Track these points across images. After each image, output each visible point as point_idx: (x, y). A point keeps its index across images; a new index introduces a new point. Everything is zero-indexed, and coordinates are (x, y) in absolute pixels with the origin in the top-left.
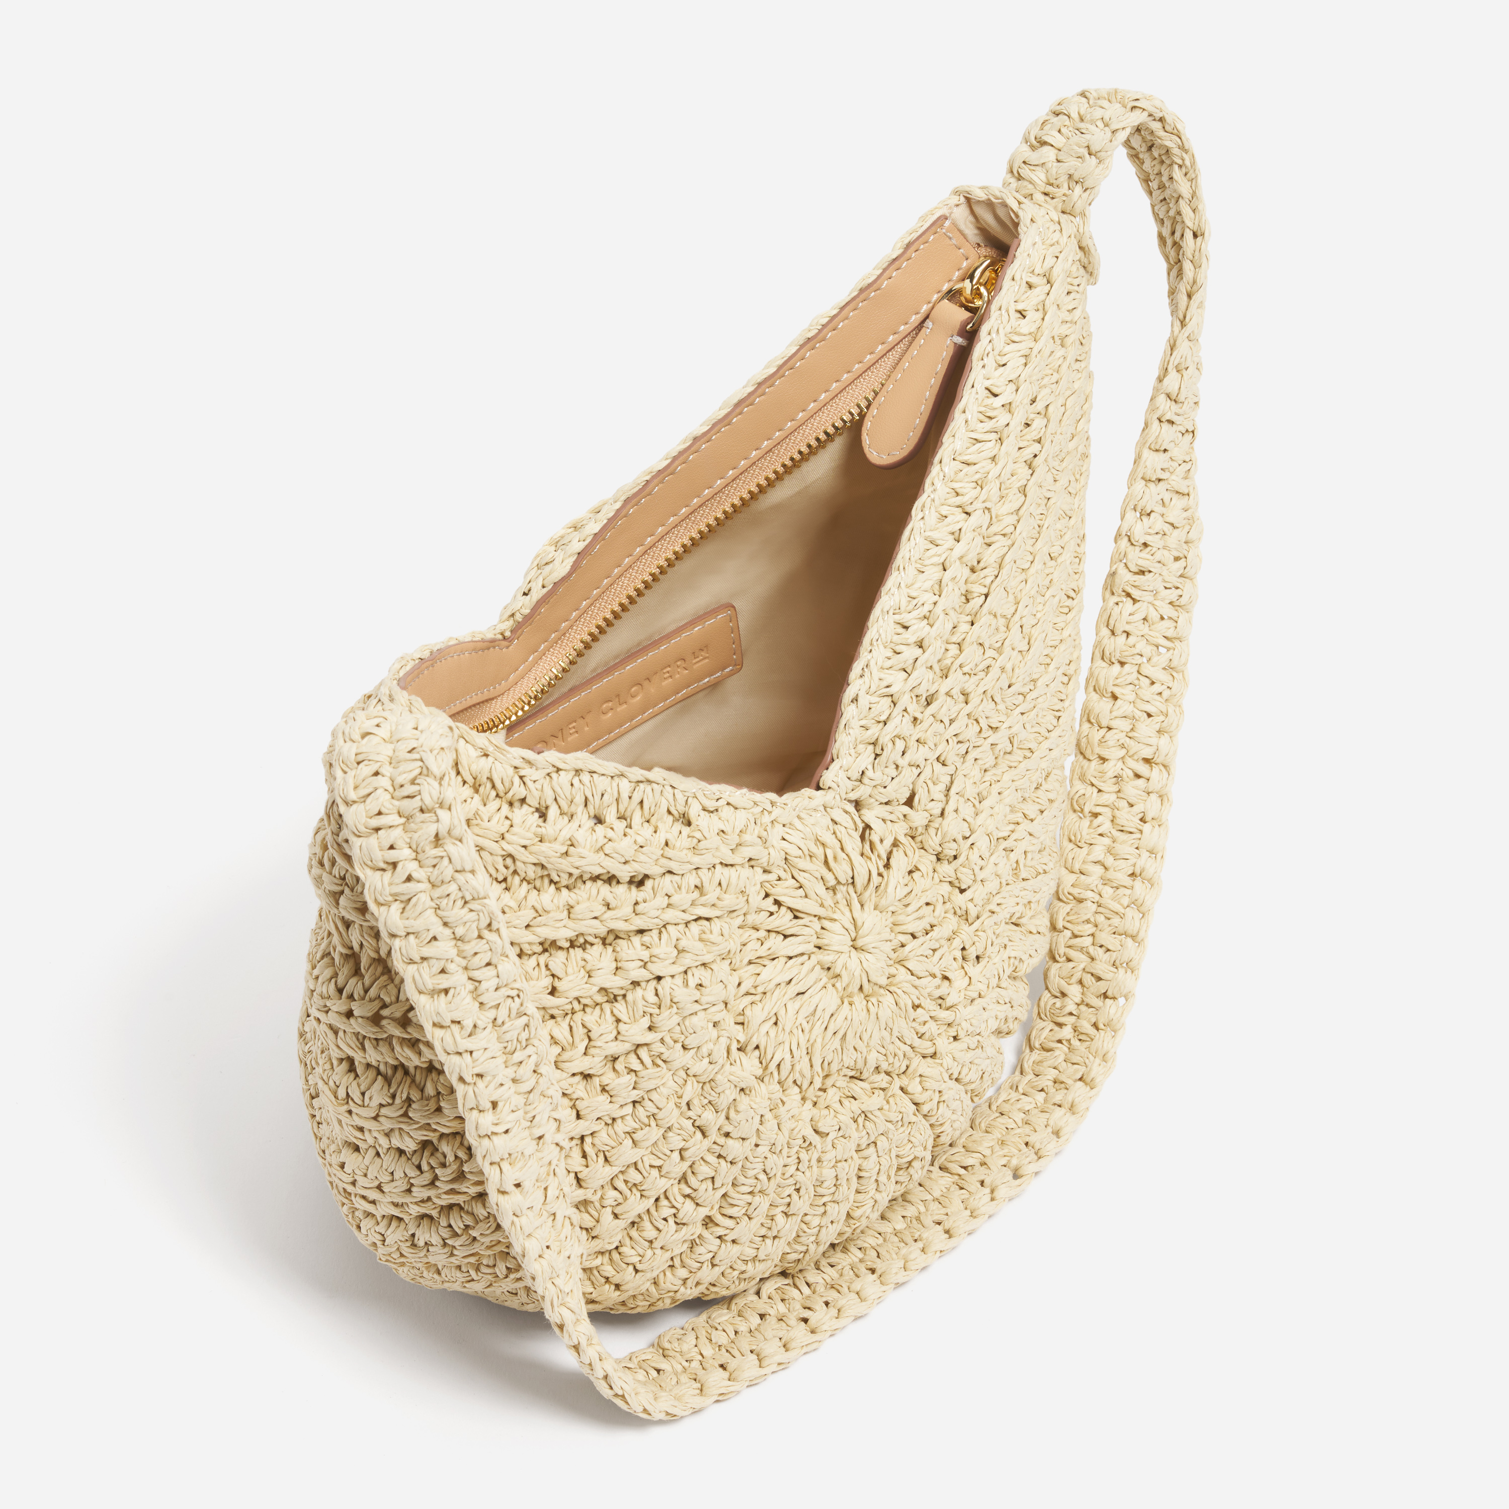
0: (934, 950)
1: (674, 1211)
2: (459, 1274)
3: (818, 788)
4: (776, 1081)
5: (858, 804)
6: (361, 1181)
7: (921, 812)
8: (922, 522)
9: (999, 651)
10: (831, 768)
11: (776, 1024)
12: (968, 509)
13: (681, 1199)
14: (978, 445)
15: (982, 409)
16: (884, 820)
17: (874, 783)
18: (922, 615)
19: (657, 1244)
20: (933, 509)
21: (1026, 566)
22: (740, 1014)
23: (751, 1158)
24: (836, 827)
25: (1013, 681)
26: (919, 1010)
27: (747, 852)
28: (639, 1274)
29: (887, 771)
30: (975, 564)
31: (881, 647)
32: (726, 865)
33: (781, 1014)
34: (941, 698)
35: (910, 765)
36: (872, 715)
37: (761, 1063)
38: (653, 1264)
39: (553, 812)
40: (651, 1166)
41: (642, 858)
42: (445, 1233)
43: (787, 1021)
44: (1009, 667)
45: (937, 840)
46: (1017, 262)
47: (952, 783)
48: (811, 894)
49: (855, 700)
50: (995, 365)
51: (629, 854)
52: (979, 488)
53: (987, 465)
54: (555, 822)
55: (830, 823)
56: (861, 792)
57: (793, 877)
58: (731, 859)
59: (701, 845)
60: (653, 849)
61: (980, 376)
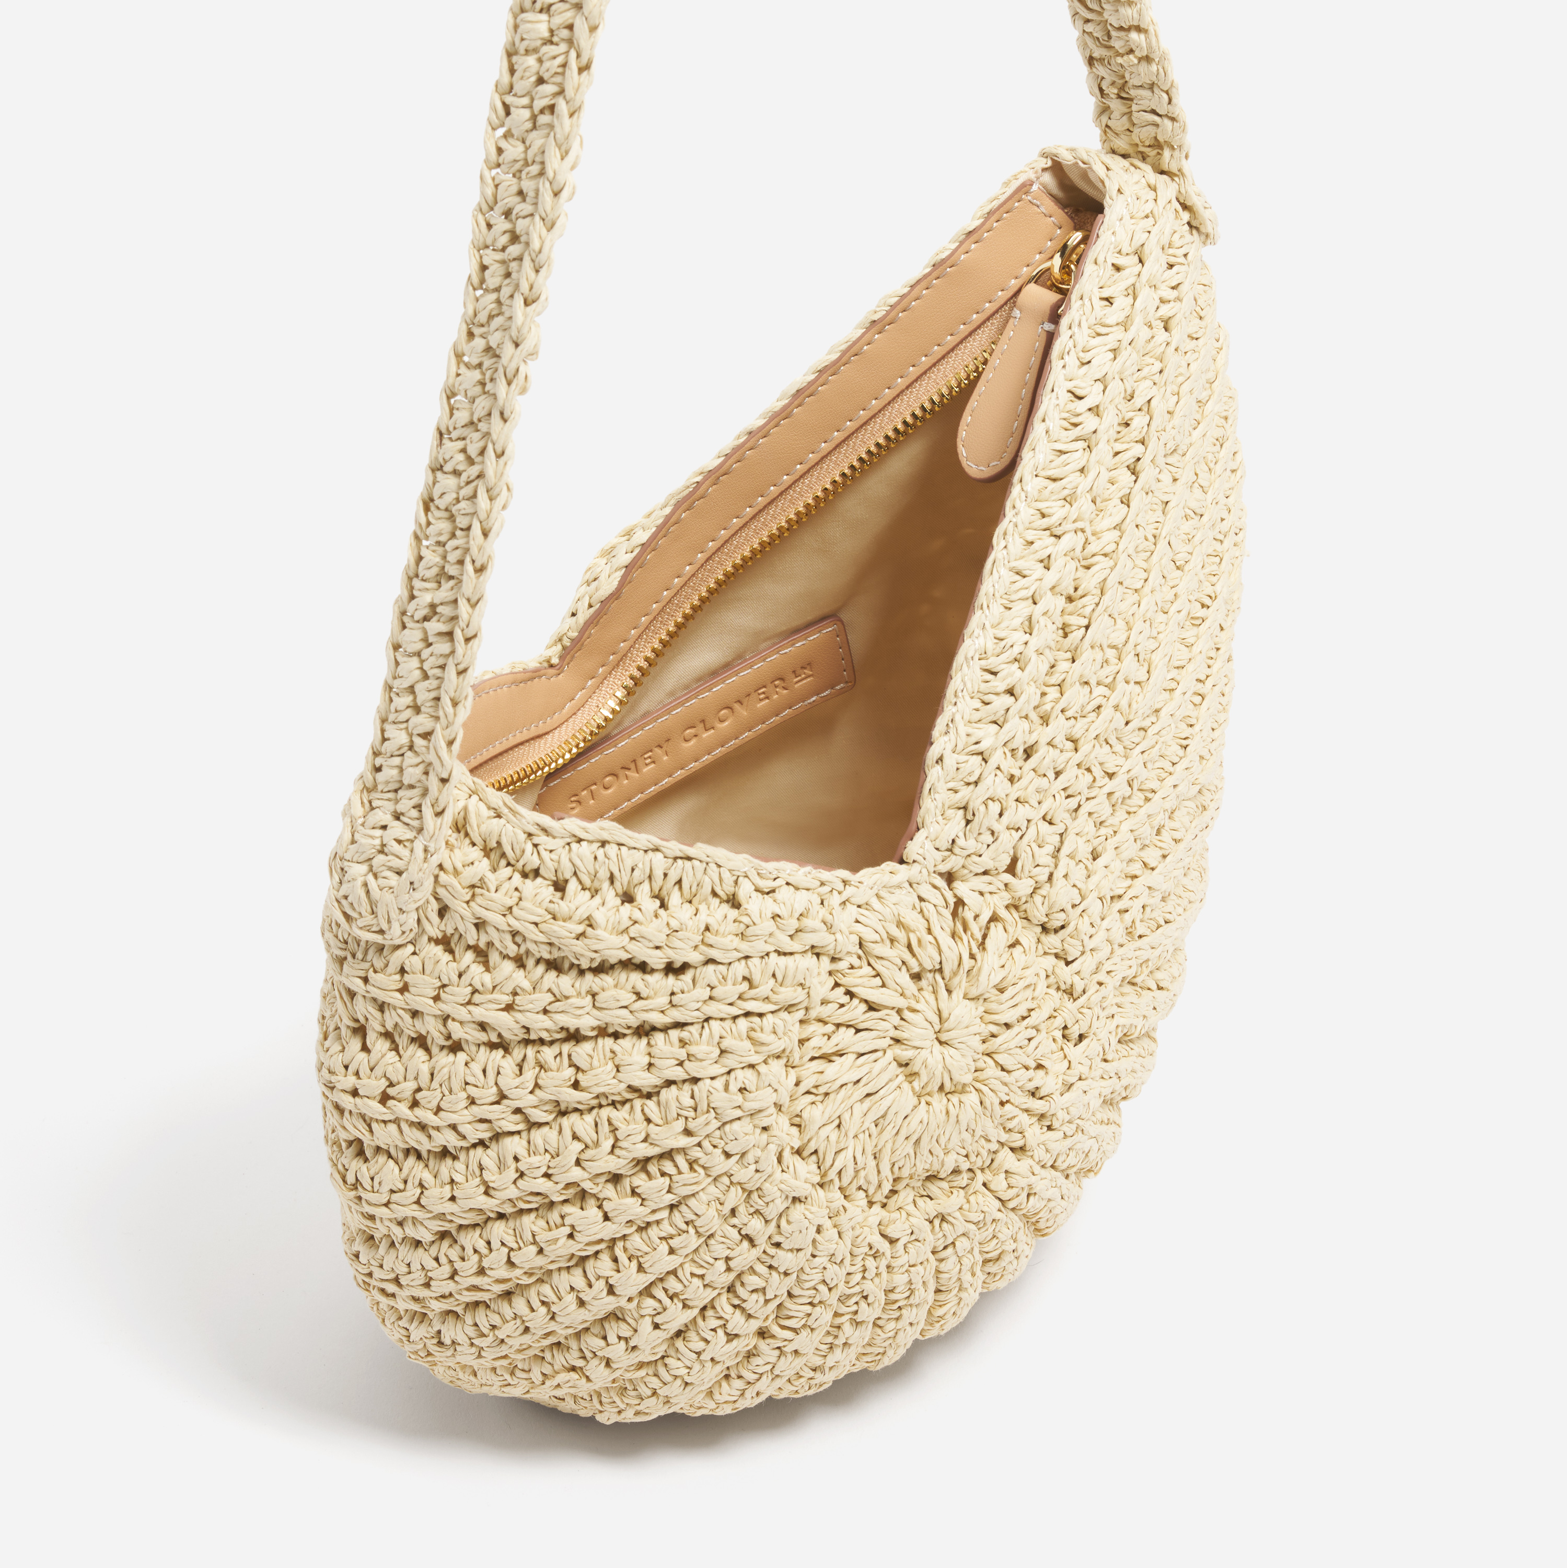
0: (1030, 1040)
1: (721, 1322)
2: (494, 1377)
3: (902, 862)
4: (837, 1187)
5: (950, 878)
6: (378, 1273)
7: (1024, 880)
8: (1005, 552)
9: (1110, 686)
10: (915, 839)
11: (839, 1126)
12: (1058, 531)
13: (729, 1309)
14: (1064, 457)
15: (1066, 415)
16: (981, 894)
17: (966, 853)
18: (1012, 658)
19: (705, 1357)
20: (1016, 536)
21: (1138, 586)
22: (797, 1116)
23: (807, 1270)
24: (923, 904)
25: (1131, 718)
26: (1008, 1106)
27: (809, 939)
28: (689, 1388)
29: (982, 838)
30: (1071, 591)
31: (967, 698)
32: (785, 954)
33: (846, 1116)
34: (1042, 750)
35: (1008, 828)
36: (961, 777)
37: (819, 1167)
38: (703, 1377)
39: (573, 886)
40: (692, 1275)
41: (677, 943)
42: (471, 1331)
43: (852, 1125)
44: (1124, 704)
45: (1043, 910)
46: (1100, 242)
47: (1062, 842)
48: (889, 982)
49: (940, 760)
50: (1078, 363)
51: (662, 936)
52: (1068, 505)
53: (1075, 478)
54: (577, 898)
55: (917, 900)
56: (953, 863)
57: (869, 964)
58: (789, 946)
59: (750, 931)
60: (689, 935)
61: (1061, 378)
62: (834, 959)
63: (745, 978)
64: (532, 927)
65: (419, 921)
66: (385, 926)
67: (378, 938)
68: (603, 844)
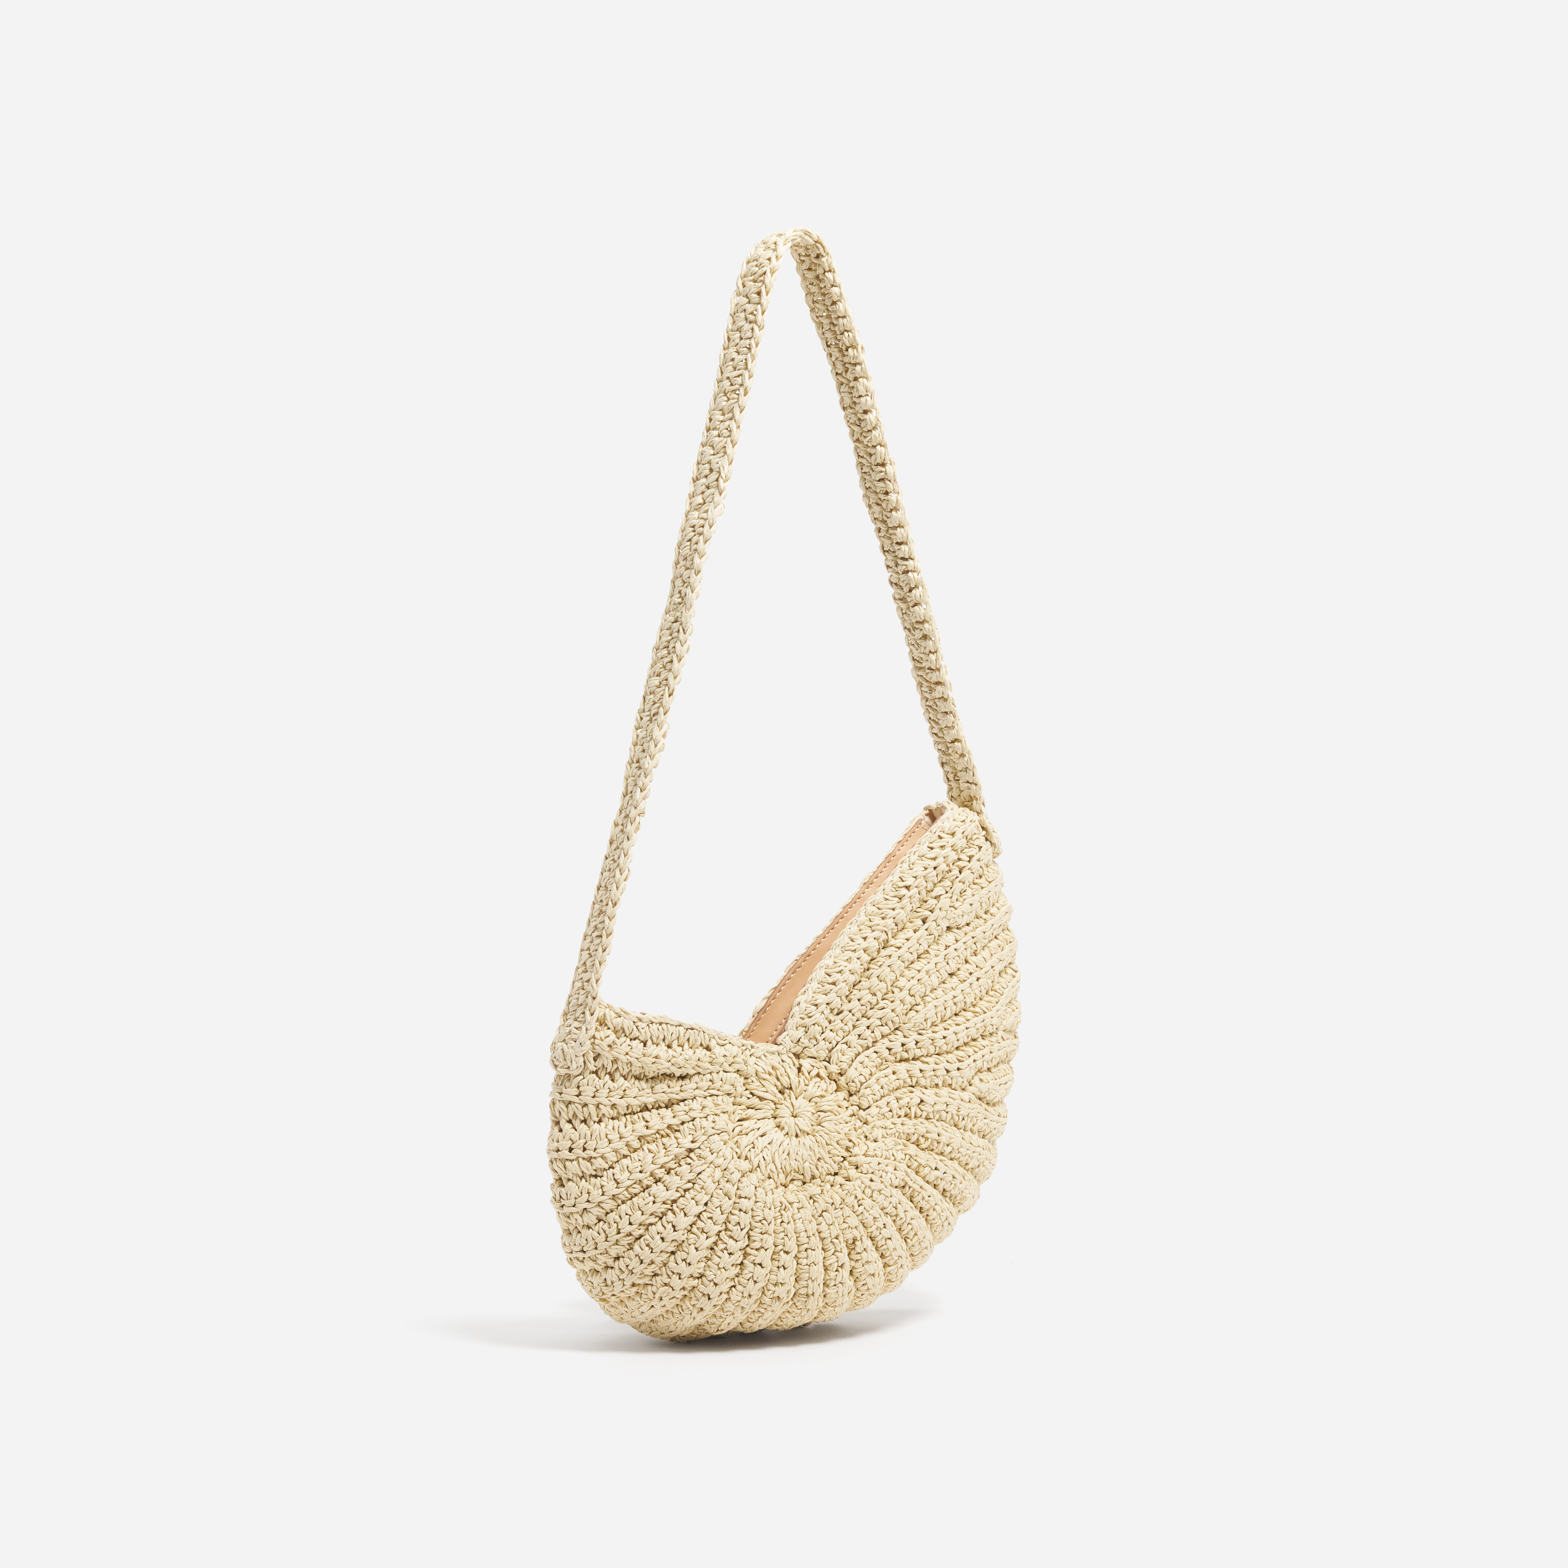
3: (776, 1044)
4: (759, 1171)
7: (833, 1066)
10: (783, 1034)
11: (754, 1147)
14: (887, 901)
18: (838, 971)
22: (736, 1142)
24: (783, 1062)
27: (736, 1067)
31: (816, 983)
32: (726, 1072)
33: (756, 1142)
37: (750, 1163)
39: (649, 1043)
41: (687, 1066)
48: (770, 1091)
49: (799, 1004)
50: (908, 868)
51: (682, 1063)
54: (651, 1048)
55: (781, 1060)
56: (798, 1049)
57: (760, 1082)
58: (728, 1069)
59: (714, 1061)
60: (692, 1062)
61: (898, 871)
62: (746, 1078)
63: (710, 1080)
64: (635, 1060)
65: (585, 1062)
66: (569, 1064)
67: (567, 1071)
68: (661, 1024)
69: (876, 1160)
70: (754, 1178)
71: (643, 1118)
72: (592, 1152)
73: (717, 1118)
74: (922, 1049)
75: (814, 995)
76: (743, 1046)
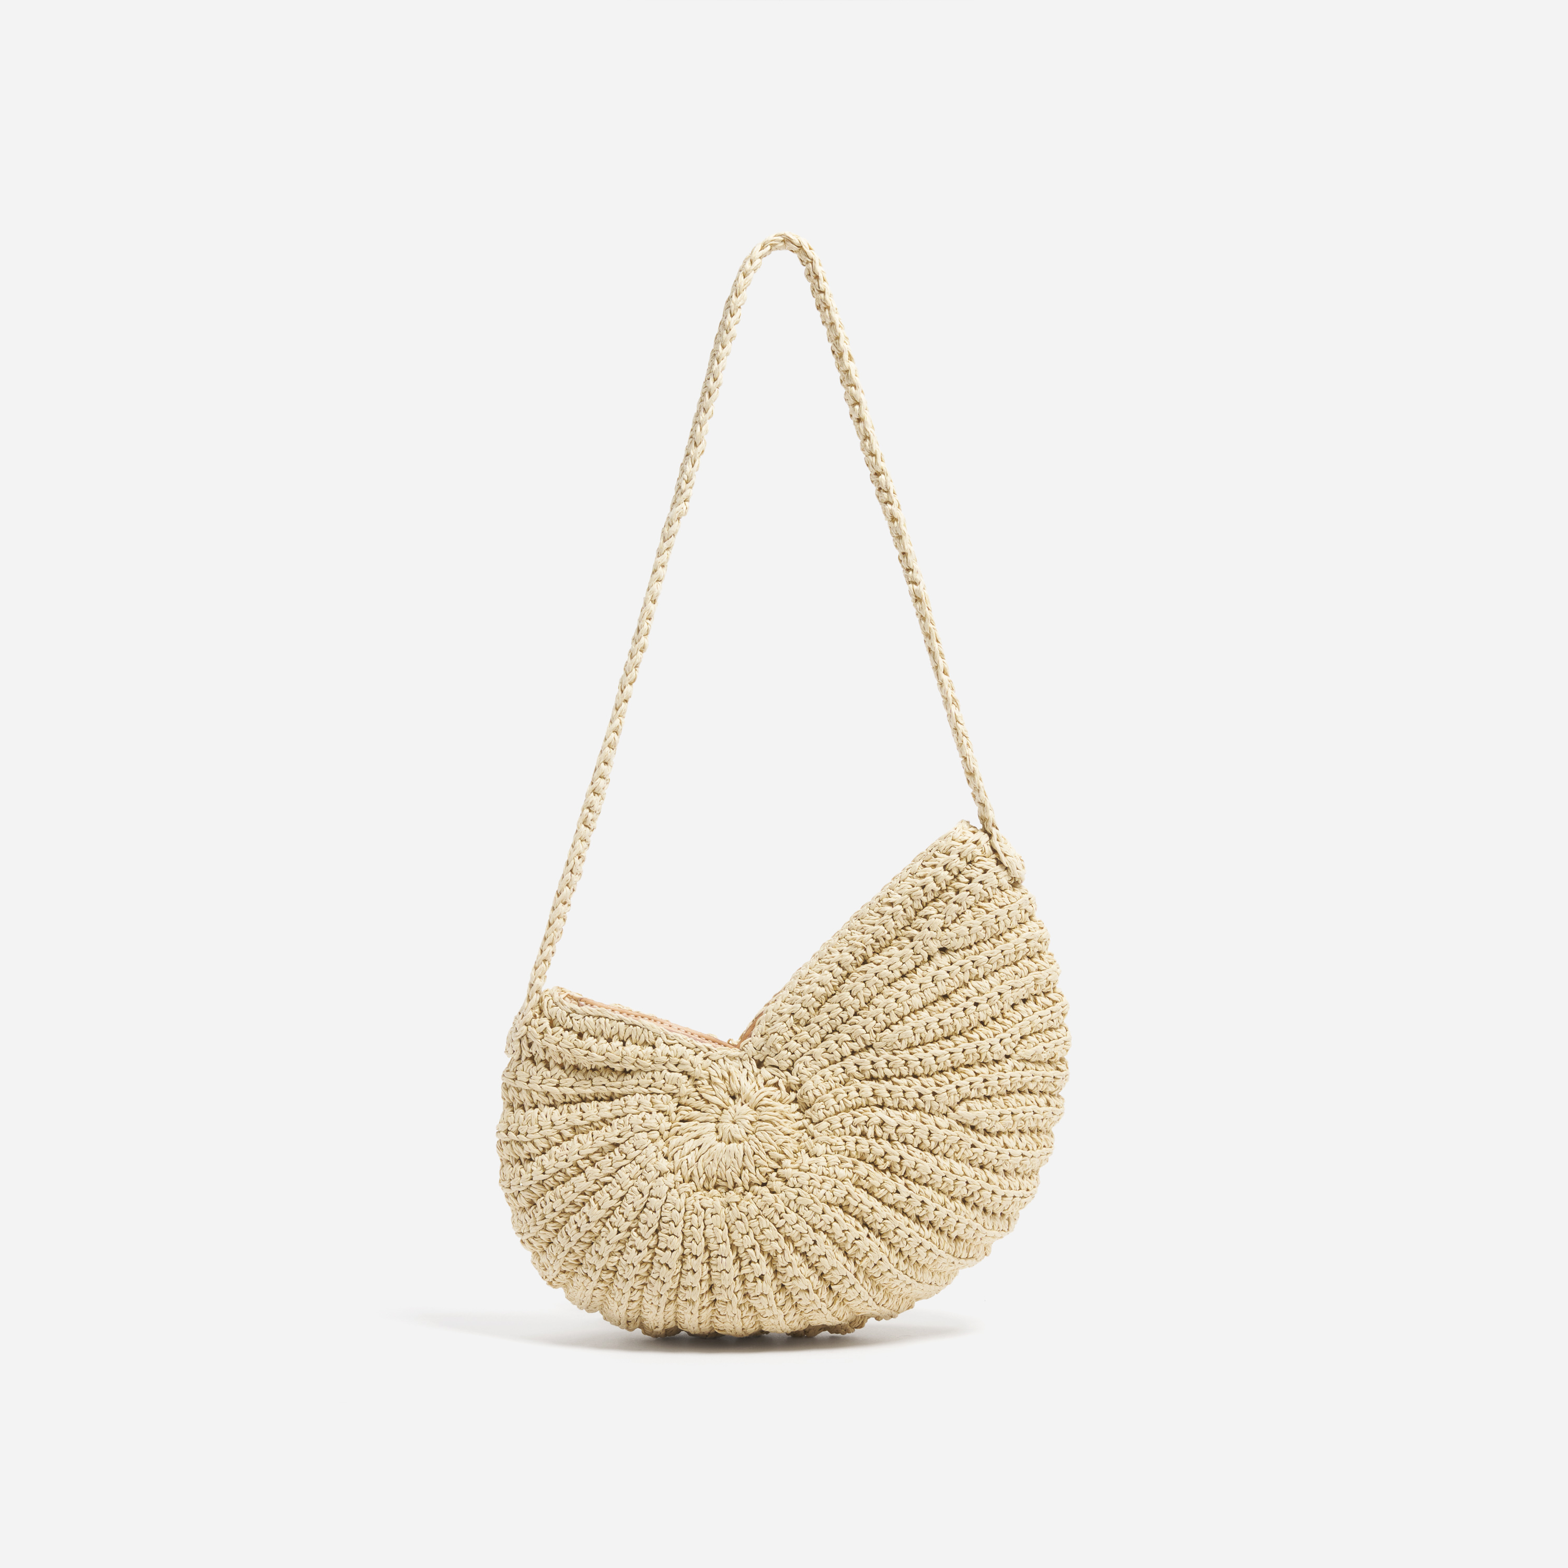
14: (871, 916)
31: (788, 992)
58: (673, 1068)
59: (658, 1060)
60: (632, 1058)
62: (695, 1080)
63: (652, 1078)
64: (567, 1051)
65: (520, 1048)
68: (599, 1017)
69: (808, 1175)
70: (670, 1178)
71: (581, 1109)
72: (523, 1136)
73: (648, 1116)
74: (894, 1070)
75: (783, 1004)
76: (697, 1047)
